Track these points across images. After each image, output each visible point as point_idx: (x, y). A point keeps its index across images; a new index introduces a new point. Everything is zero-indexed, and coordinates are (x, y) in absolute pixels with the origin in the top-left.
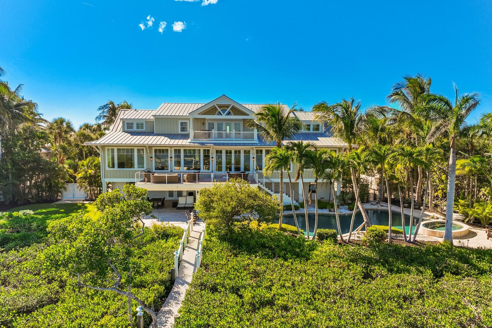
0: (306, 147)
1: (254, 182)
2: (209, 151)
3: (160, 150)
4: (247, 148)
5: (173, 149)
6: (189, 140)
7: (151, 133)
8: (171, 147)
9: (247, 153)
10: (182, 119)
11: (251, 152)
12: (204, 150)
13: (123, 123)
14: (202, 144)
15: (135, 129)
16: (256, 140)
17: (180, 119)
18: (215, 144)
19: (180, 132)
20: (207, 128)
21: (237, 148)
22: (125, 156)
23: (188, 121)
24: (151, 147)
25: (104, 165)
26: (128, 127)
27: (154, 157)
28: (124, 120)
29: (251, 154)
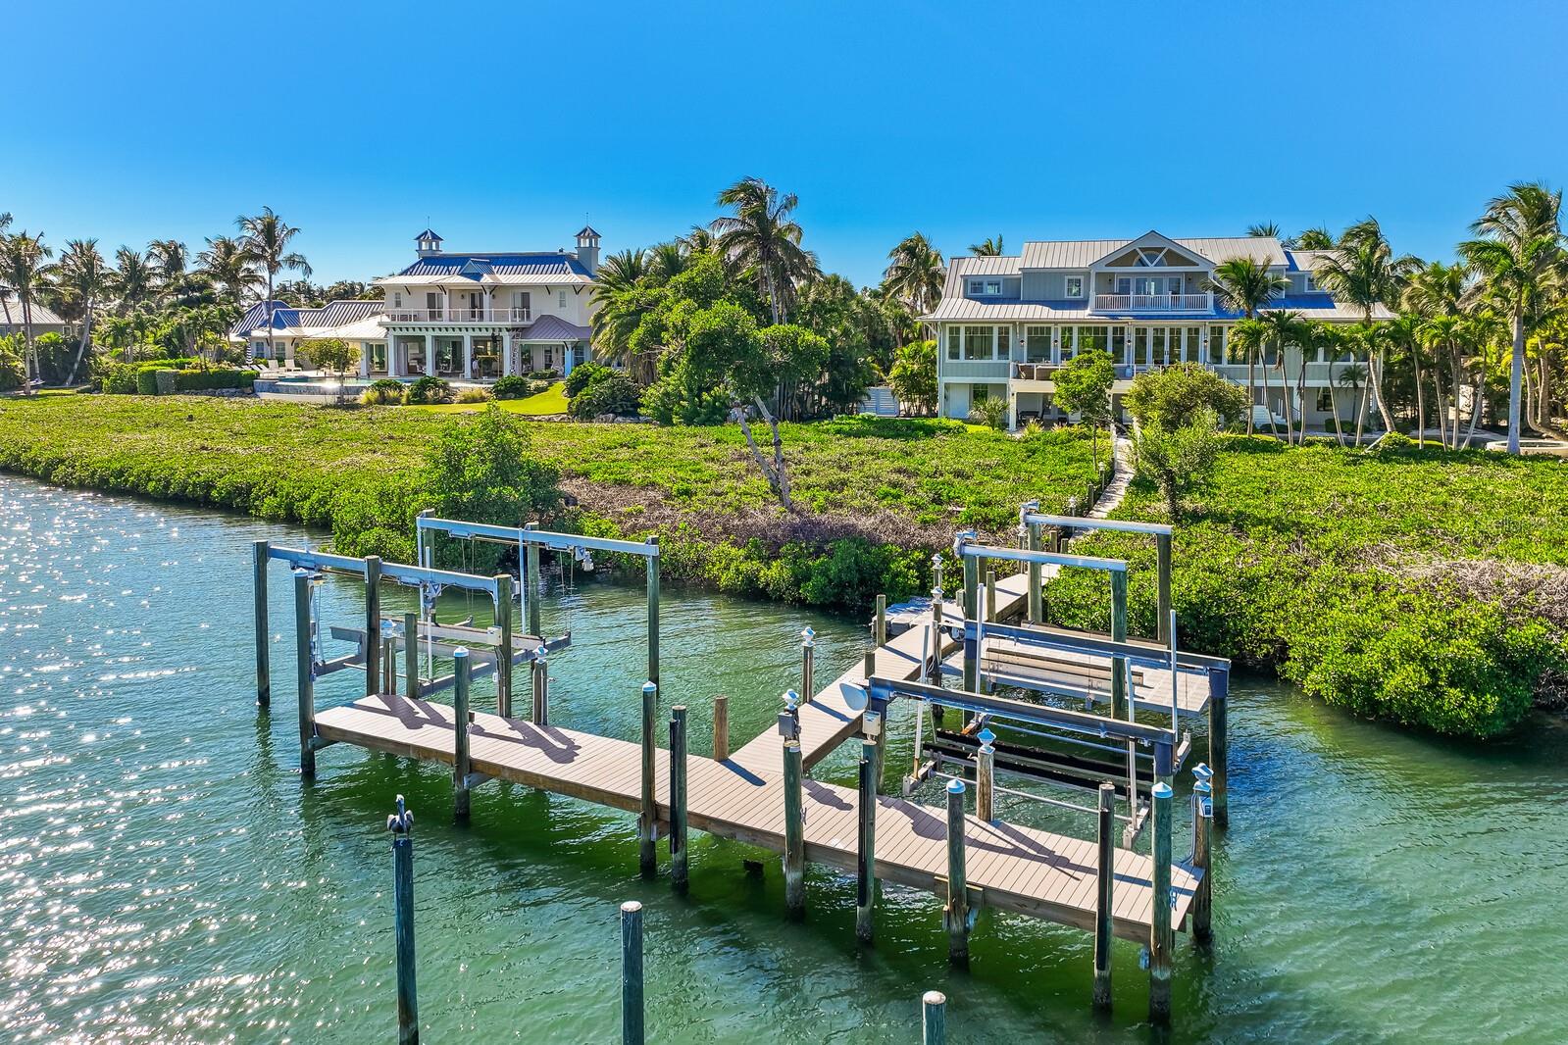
0: (1289, 318)
2: (1122, 329)
3: (1036, 328)
4: (1192, 323)
5: (1059, 327)
6: (1088, 311)
7: (1014, 300)
8: (1056, 323)
9: (1194, 332)
10: (1071, 274)
11: (1201, 331)
12: (1115, 329)
13: (966, 282)
14: (1113, 317)
15: (990, 291)
16: (1210, 310)
17: (1067, 274)
18: (1136, 317)
19: (1066, 297)
20: (1116, 289)
21: (1175, 323)
22: (977, 341)
23: (1082, 278)
24: (1019, 324)
25: (943, 355)
26: (975, 290)
27: (1026, 340)
28: (965, 278)
29: (1201, 338)
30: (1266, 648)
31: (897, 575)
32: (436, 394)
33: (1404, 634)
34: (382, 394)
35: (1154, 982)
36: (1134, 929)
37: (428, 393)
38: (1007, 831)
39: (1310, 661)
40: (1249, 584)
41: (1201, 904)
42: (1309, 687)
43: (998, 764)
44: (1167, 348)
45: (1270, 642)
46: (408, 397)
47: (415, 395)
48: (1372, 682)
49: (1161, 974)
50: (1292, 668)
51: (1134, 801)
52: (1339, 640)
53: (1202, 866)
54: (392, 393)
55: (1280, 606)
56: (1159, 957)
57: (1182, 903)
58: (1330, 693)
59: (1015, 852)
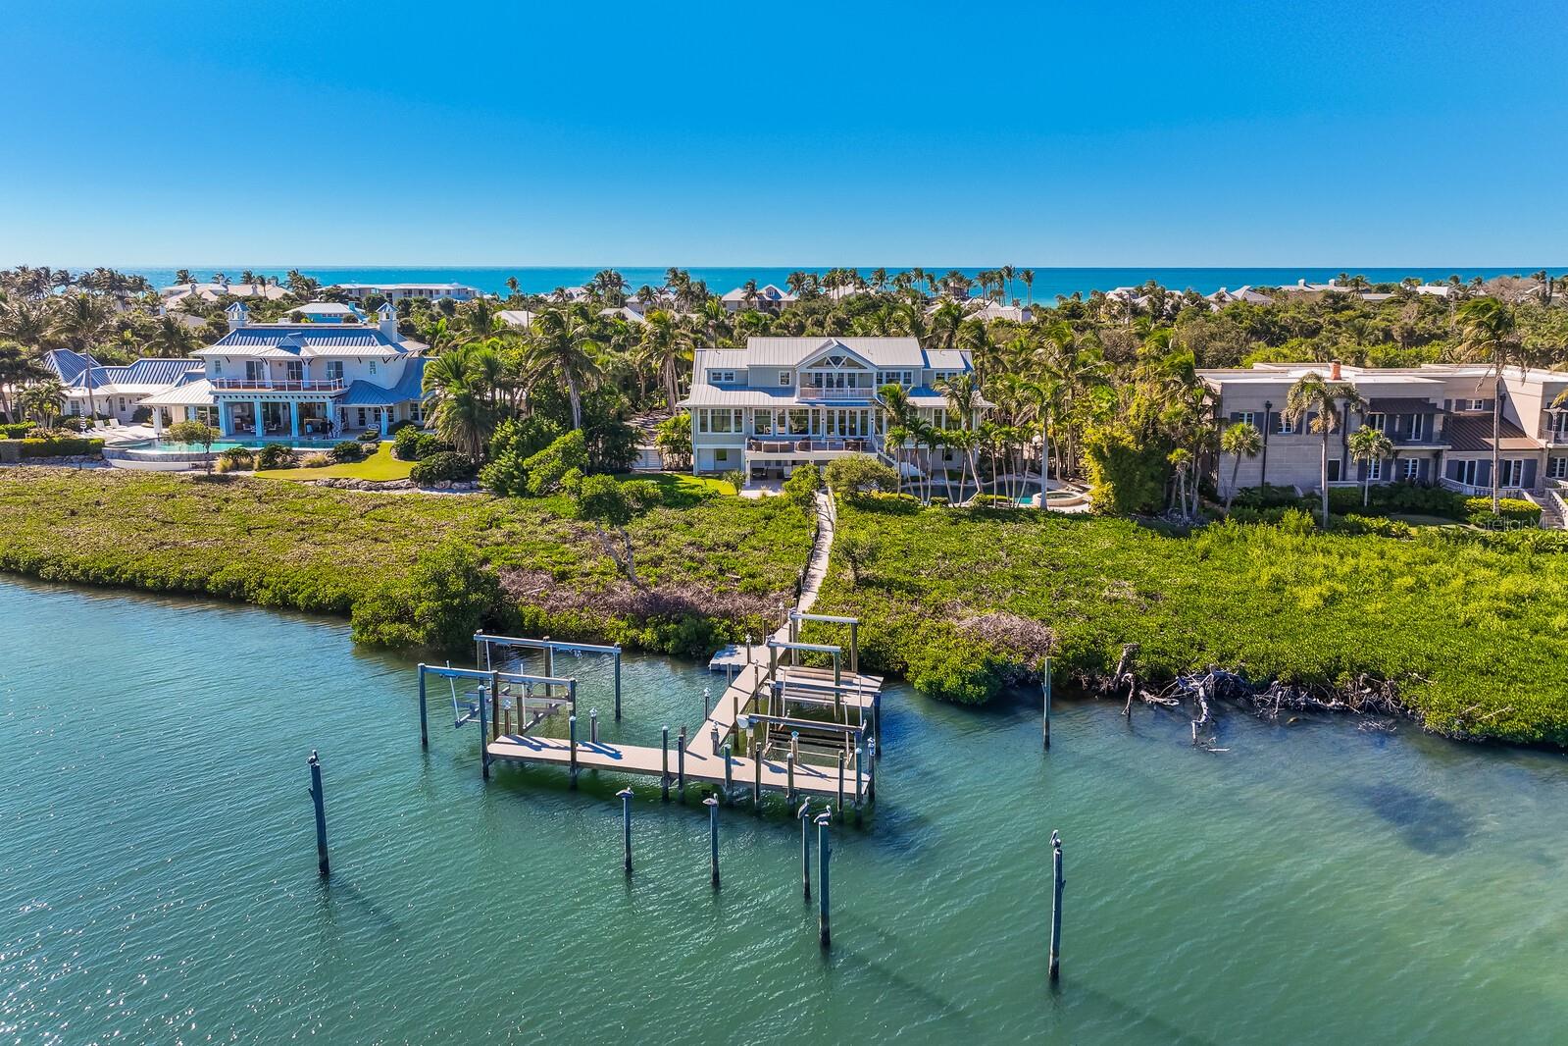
1: (874, 451)
2: (818, 411)
3: (760, 411)
4: (864, 407)
5: (776, 410)
6: (795, 399)
7: (744, 388)
8: (774, 407)
10: (782, 369)
11: (869, 412)
12: (813, 411)
13: (708, 372)
14: (812, 404)
15: (723, 381)
18: (827, 404)
19: (780, 385)
20: (813, 383)
21: (853, 408)
22: (720, 418)
23: (790, 372)
24: (748, 409)
25: (695, 427)
26: (715, 379)
27: (753, 418)
28: (709, 370)
29: (869, 415)
30: (900, 666)
31: (717, 635)
32: (284, 460)
33: (955, 660)
34: (235, 461)
35: (857, 811)
36: (850, 796)
37: (278, 460)
38: (804, 767)
39: (917, 674)
40: (893, 633)
41: (871, 785)
42: (916, 686)
43: (799, 742)
44: (847, 424)
45: (901, 663)
46: (259, 463)
47: (265, 461)
48: (941, 683)
49: (859, 808)
50: (909, 676)
51: (848, 750)
52: (929, 663)
53: (871, 772)
54: (245, 461)
55: (906, 644)
56: (859, 803)
57: (865, 785)
58: (925, 689)
59: (808, 774)
